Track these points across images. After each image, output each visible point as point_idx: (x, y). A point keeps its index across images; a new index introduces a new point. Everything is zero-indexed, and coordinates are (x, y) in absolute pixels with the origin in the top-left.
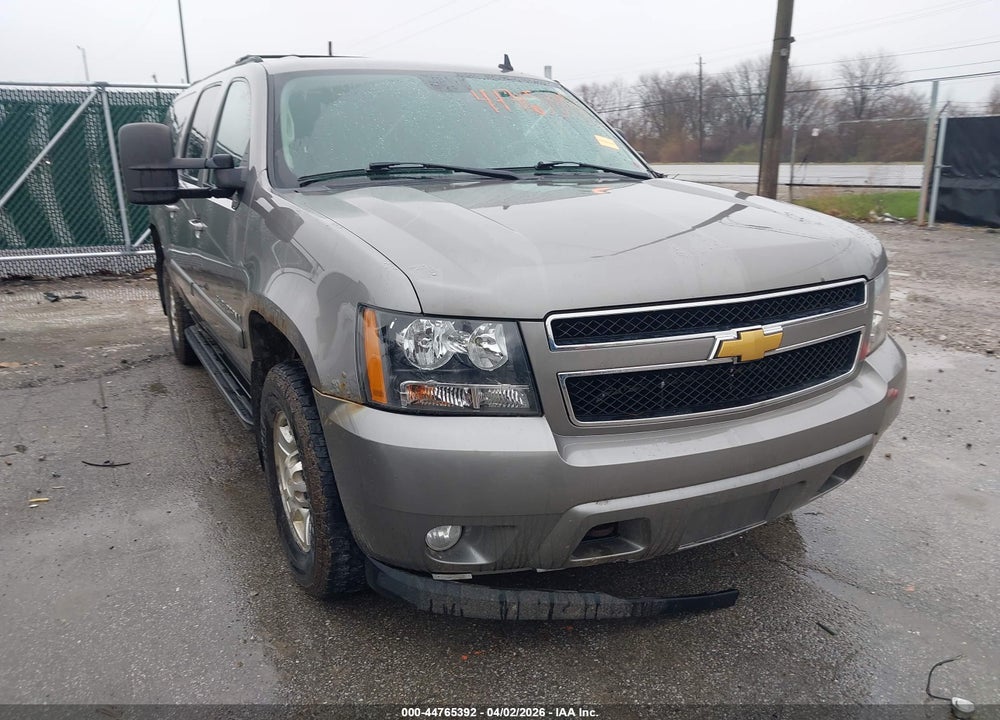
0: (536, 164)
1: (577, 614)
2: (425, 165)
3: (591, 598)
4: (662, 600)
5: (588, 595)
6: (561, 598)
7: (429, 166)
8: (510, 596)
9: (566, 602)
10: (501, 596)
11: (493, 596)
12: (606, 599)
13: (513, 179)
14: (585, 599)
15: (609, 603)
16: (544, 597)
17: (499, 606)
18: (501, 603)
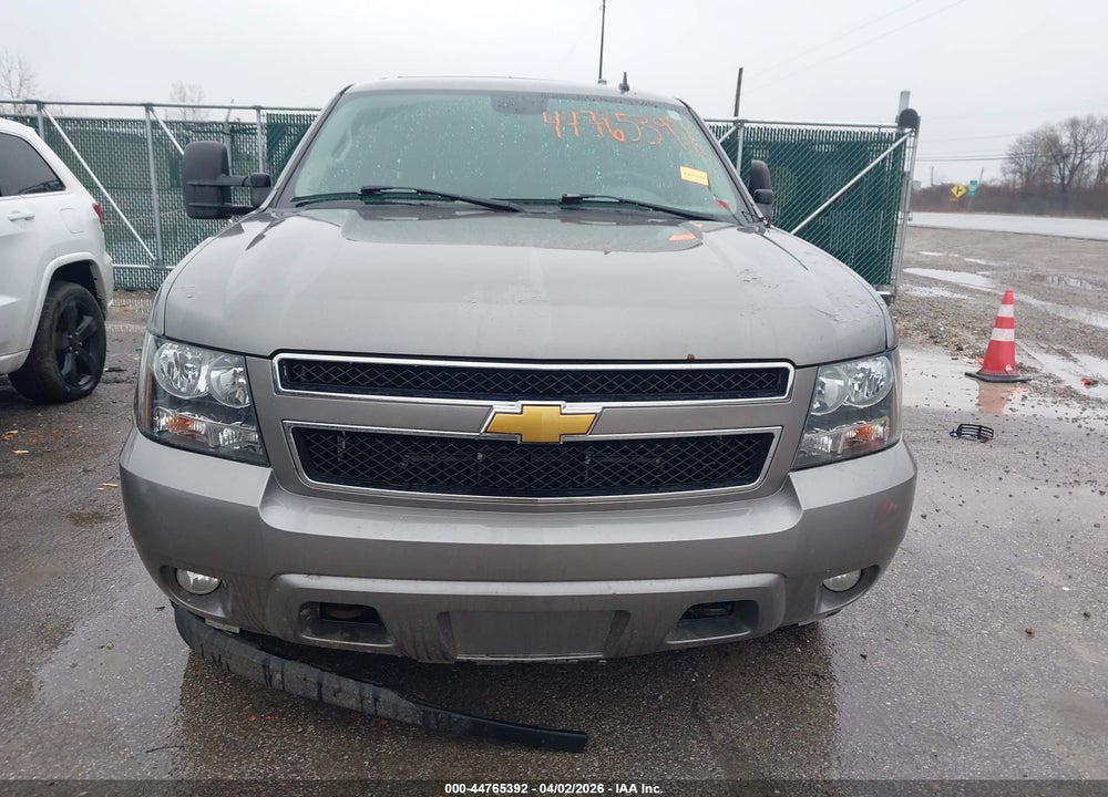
0: (561, 197)
1: (352, 703)
2: (418, 191)
3: (369, 690)
4: (464, 717)
5: (366, 685)
6: (332, 681)
7: (424, 192)
8: (275, 662)
9: (337, 686)
10: (265, 660)
11: (257, 657)
12: (388, 696)
13: (514, 211)
14: (361, 689)
15: (389, 700)
16: (313, 674)
17: (262, 670)
18: (264, 667)
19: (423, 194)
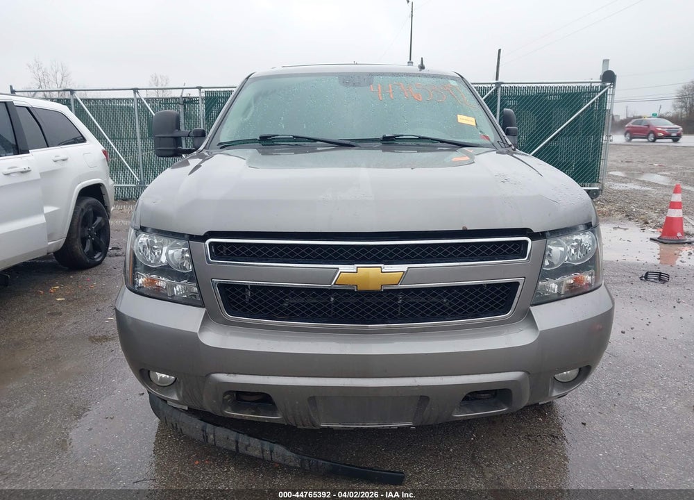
0: (382, 137)
1: (256, 453)
2: (294, 137)
3: (267, 445)
4: (326, 462)
5: (265, 442)
6: (244, 439)
8: (209, 428)
9: (247, 443)
10: (203, 427)
11: (199, 425)
12: (279, 449)
14: (262, 445)
15: (280, 452)
16: (232, 435)
17: (201, 433)
18: (203, 431)
19: (297, 138)
